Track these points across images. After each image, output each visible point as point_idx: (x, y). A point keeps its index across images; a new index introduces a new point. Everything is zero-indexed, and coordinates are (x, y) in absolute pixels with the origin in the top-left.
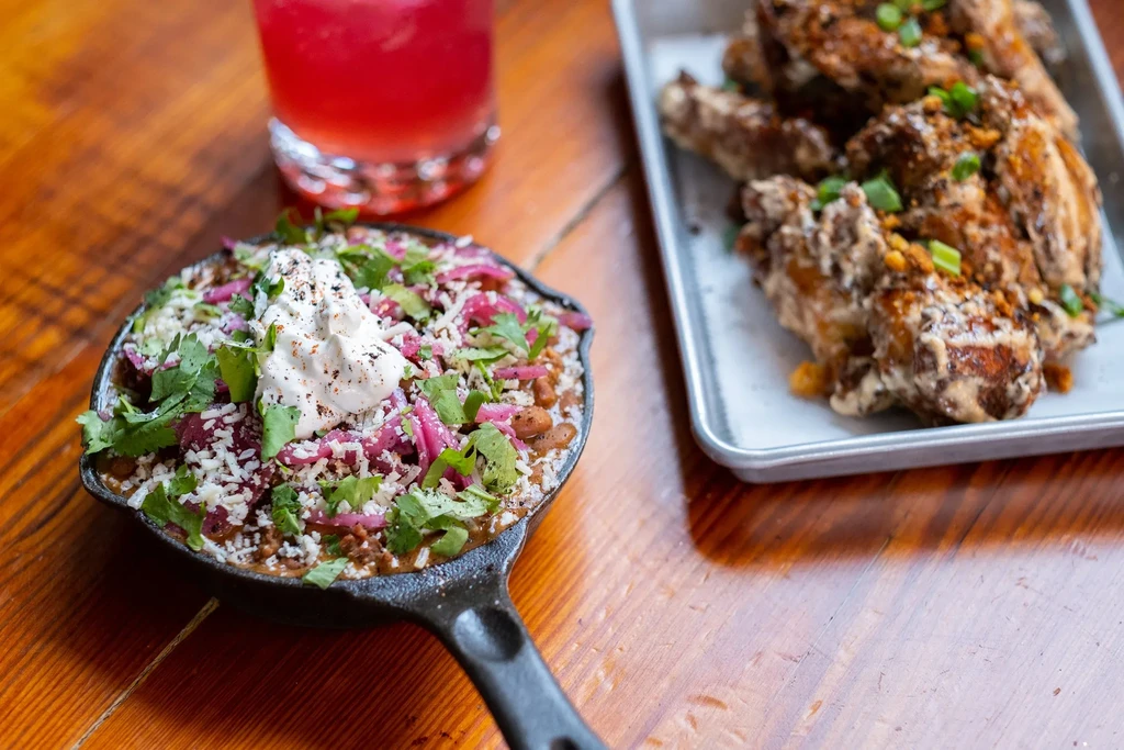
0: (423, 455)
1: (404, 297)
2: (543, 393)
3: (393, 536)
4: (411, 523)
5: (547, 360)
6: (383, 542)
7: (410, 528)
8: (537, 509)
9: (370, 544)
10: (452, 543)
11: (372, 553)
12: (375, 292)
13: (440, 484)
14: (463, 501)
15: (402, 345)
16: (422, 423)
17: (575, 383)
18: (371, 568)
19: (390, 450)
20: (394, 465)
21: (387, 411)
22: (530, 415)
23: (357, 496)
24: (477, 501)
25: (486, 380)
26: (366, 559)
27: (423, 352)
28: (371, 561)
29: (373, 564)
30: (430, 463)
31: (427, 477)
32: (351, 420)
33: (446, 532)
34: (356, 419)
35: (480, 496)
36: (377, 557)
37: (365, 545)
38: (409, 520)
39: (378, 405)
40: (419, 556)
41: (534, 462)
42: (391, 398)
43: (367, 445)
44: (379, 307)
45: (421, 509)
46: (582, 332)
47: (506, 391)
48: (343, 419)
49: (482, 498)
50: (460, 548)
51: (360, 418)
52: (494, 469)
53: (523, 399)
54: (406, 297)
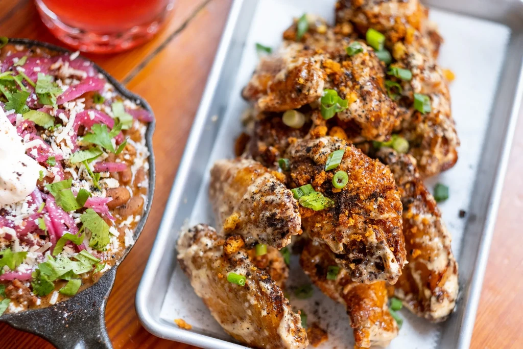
0: (53, 236)
1: (37, 117)
2: (125, 177)
3: (37, 286)
4: (47, 279)
5: (127, 152)
6: (31, 288)
7: (47, 282)
8: (122, 260)
9: (24, 290)
10: (71, 289)
11: (25, 296)
12: (19, 116)
13: (63, 249)
14: (77, 261)
15: (37, 156)
16: (51, 218)
17: (144, 162)
18: (24, 306)
19: (32, 233)
20: (35, 242)
21: (30, 203)
22: (117, 195)
23: (14, 263)
24: (87, 261)
25: (90, 174)
26: (22, 300)
27: (50, 162)
28: (25, 301)
29: (26, 303)
30: (57, 241)
31: (56, 248)
32: (8, 208)
33: (67, 281)
34: (11, 207)
35: (88, 258)
36: (28, 299)
37: (21, 292)
38: (46, 277)
39: (24, 200)
40: (53, 297)
41: (120, 224)
42: (32, 195)
43: (18, 230)
44: (21, 125)
45: (53, 270)
46: (148, 124)
47: (101, 178)
48: (3, 207)
49: (89, 259)
50: (76, 291)
51: (13, 206)
52: (96, 238)
53: (113, 183)
54: (39, 116)
